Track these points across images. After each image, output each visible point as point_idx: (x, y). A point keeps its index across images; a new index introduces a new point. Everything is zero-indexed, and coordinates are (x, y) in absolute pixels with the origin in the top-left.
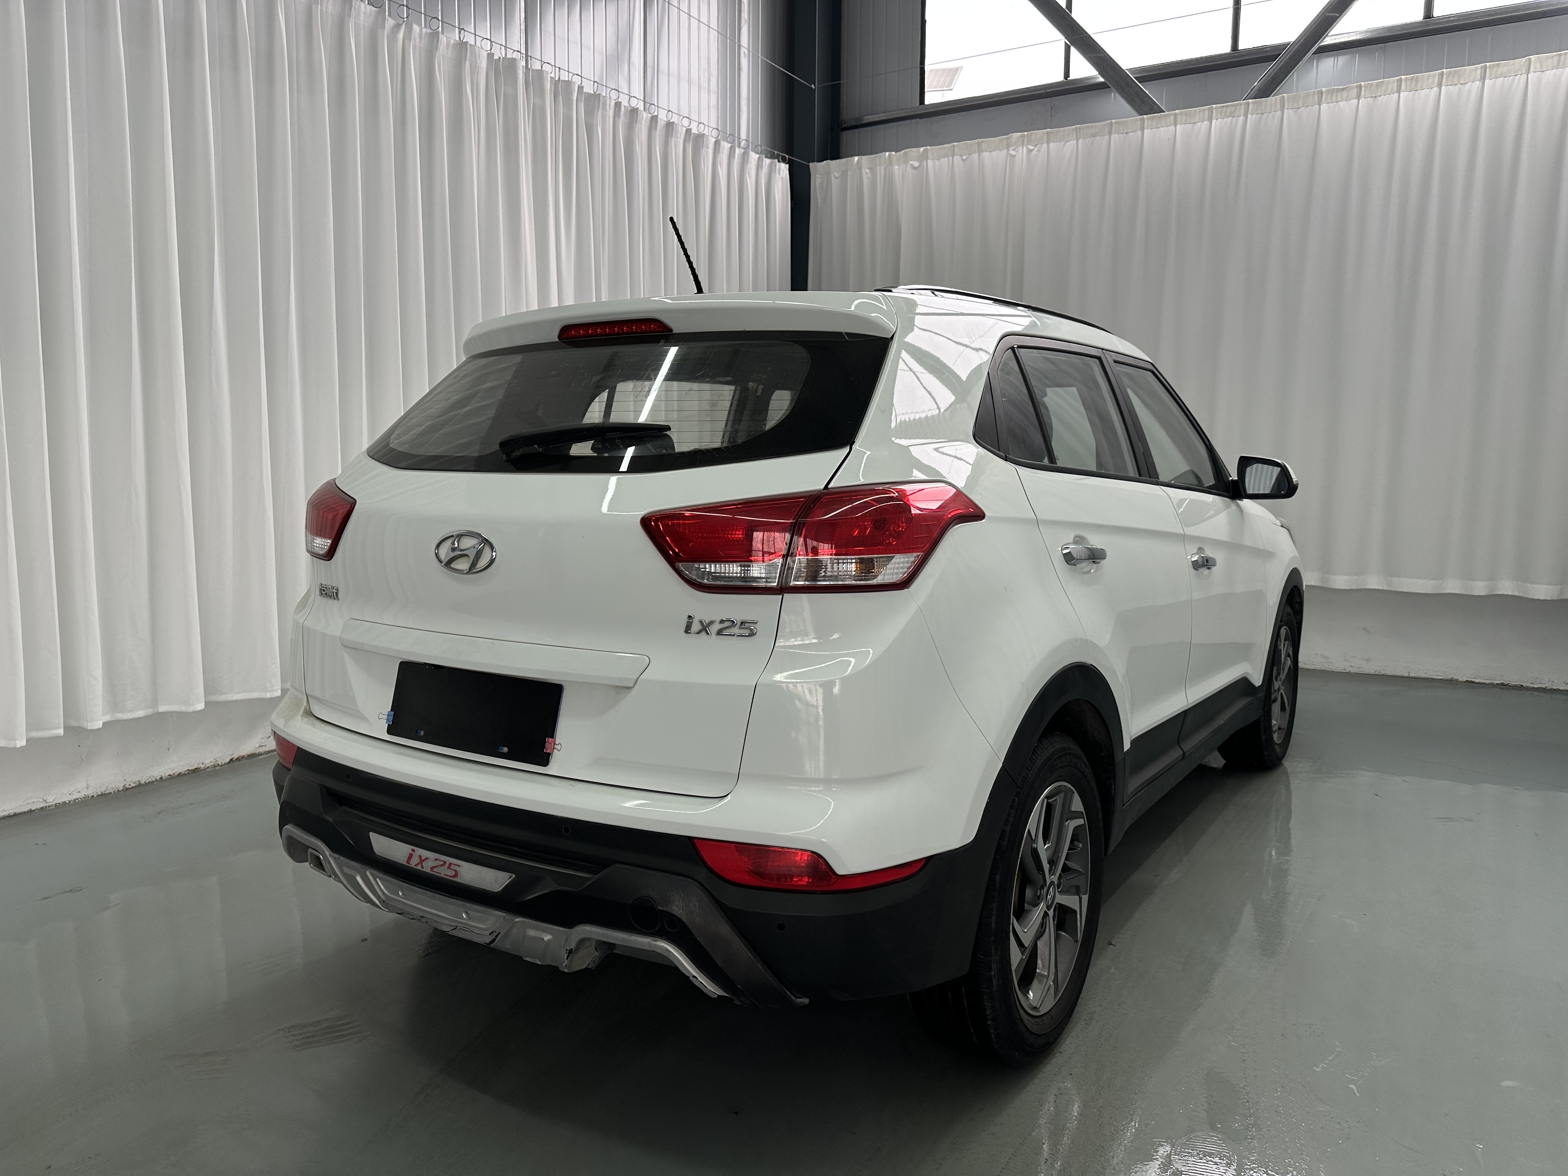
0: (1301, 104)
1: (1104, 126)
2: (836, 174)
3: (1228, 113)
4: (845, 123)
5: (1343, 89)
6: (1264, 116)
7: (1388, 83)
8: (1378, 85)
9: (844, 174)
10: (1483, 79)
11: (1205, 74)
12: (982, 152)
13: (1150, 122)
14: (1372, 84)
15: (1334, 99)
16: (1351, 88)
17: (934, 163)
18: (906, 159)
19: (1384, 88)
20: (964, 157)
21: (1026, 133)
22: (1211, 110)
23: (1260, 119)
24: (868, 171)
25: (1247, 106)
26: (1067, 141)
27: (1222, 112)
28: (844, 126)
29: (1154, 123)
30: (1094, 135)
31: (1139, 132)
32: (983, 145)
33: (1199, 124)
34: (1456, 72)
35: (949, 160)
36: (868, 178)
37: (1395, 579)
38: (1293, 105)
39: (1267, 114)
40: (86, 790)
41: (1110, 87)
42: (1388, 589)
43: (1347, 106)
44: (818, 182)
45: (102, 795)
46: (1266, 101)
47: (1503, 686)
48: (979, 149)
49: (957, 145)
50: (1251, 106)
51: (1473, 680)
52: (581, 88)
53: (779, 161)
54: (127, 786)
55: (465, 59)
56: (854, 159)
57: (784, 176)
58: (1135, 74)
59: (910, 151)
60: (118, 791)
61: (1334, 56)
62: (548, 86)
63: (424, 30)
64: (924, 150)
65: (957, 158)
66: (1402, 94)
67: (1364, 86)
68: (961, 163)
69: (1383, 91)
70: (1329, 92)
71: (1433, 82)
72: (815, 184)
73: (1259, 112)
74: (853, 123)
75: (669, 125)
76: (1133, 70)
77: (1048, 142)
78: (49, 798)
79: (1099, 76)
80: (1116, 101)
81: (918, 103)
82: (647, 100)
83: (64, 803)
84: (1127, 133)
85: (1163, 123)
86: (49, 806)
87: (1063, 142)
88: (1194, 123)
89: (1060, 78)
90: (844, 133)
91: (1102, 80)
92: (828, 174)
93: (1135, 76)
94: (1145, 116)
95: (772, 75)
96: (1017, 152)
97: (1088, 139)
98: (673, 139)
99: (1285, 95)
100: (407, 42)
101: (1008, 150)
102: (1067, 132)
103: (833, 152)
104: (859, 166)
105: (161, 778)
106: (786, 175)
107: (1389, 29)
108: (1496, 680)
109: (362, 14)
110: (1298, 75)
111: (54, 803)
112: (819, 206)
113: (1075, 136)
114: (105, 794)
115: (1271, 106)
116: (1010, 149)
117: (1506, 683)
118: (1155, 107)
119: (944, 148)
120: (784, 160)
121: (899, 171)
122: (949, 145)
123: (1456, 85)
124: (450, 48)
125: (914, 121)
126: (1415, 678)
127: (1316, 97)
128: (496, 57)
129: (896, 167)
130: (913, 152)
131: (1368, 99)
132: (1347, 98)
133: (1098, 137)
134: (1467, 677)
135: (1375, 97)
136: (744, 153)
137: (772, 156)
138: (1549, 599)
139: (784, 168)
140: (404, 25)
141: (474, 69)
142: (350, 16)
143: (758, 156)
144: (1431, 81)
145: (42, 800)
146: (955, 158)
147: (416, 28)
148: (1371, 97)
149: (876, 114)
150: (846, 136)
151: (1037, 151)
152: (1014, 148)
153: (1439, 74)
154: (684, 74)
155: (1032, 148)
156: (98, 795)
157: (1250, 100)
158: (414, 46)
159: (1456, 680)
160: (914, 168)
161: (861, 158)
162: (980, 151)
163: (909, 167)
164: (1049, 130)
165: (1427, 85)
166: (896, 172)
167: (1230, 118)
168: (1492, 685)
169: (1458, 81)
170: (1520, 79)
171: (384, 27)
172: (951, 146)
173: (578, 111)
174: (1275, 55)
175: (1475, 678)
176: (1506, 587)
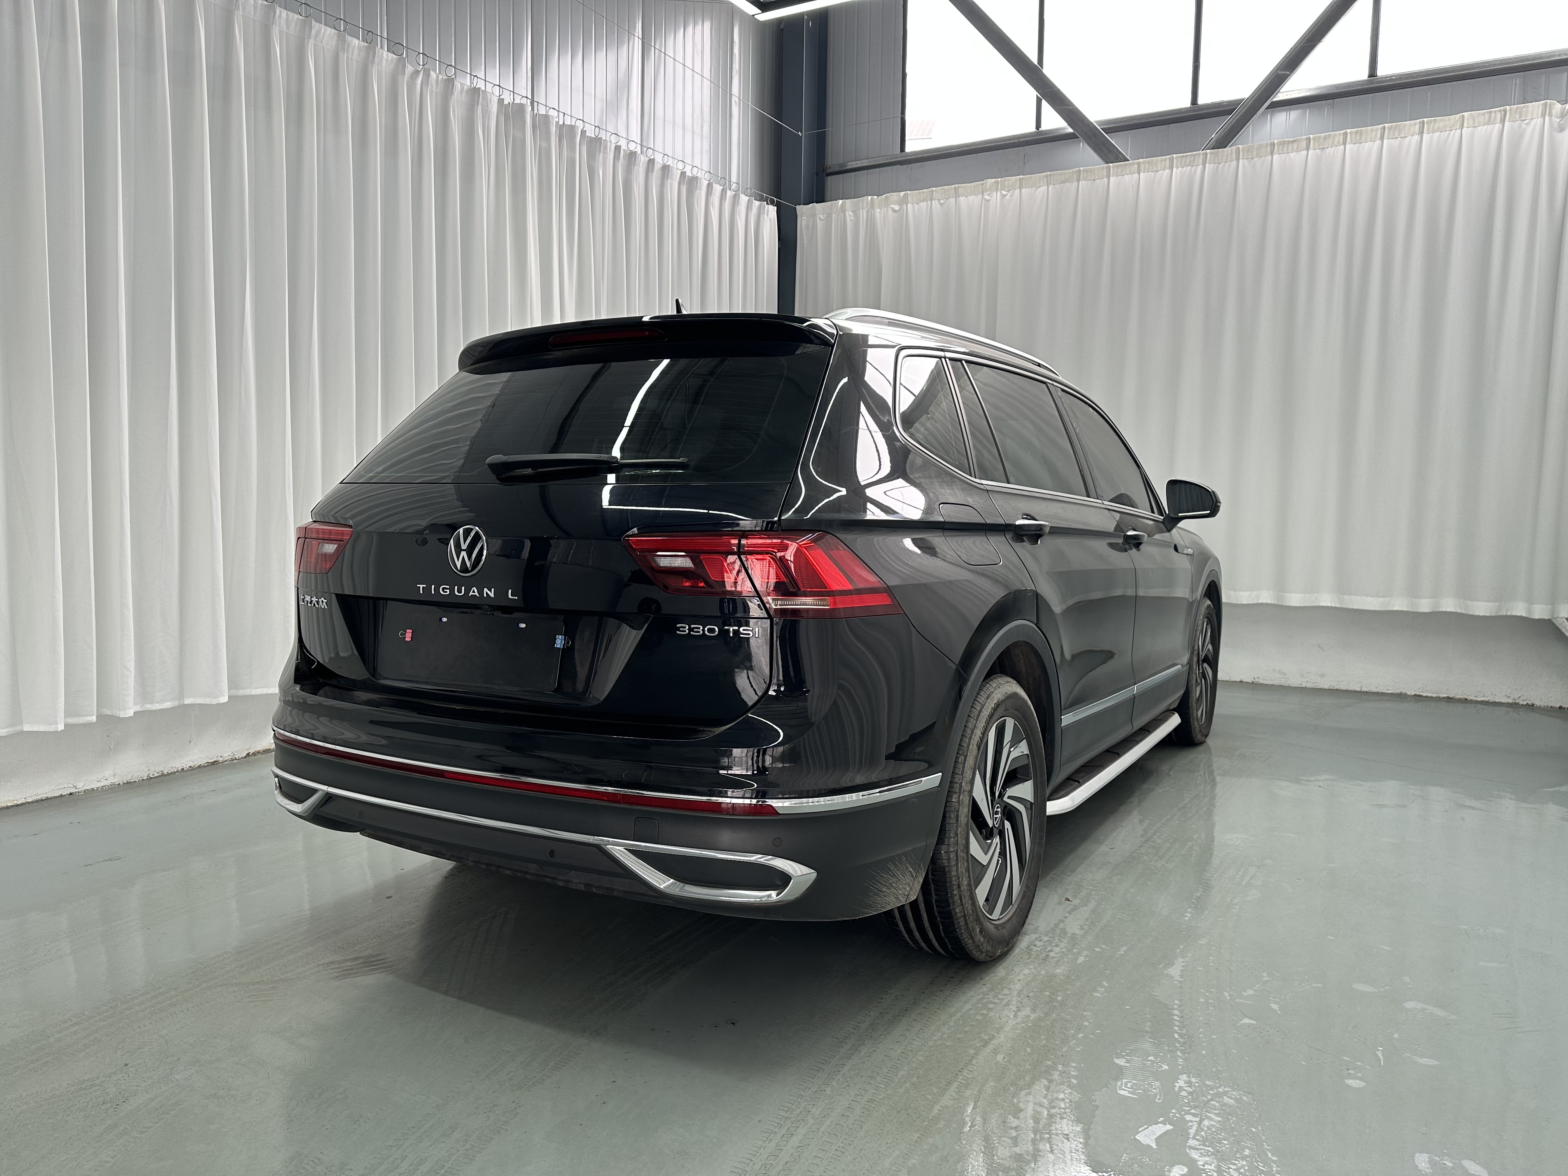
0: (1255, 153)
1: (1072, 173)
2: (821, 216)
3: (1187, 163)
4: (830, 168)
5: (1293, 141)
6: (1221, 165)
7: (1335, 135)
8: (1325, 138)
9: (829, 216)
10: (1421, 133)
11: (1167, 126)
12: (959, 196)
13: (1116, 170)
14: (1320, 137)
15: (1285, 149)
16: (1301, 140)
17: (914, 207)
18: (887, 203)
19: (1331, 141)
20: (942, 202)
21: (999, 179)
22: (1172, 160)
23: (1218, 167)
24: (851, 213)
25: (1205, 156)
26: (1038, 187)
27: (1181, 162)
28: (828, 171)
29: (1119, 171)
30: (1064, 182)
31: (1106, 180)
32: (960, 190)
33: (1160, 172)
34: (1397, 126)
35: (927, 204)
36: (851, 220)
37: (1346, 597)
38: (1248, 156)
39: (1223, 164)
40: (113, 777)
41: (1078, 137)
42: (1340, 606)
43: (1297, 157)
44: (804, 223)
45: (127, 783)
46: (1223, 151)
47: (1449, 699)
48: (955, 194)
49: (935, 191)
50: (1208, 156)
51: (1421, 694)
52: (583, 132)
53: (767, 204)
54: (151, 776)
55: (478, 104)
56: (838, 203)
57: (772, 218)
58: (1102, 125)
59: (891, 195)
60: (143, 780)
61: (1286, 110)
62: (553, 129)
63: (440, 77)
64: (905, 194)
65: (935, 203)
66: (1348, 146)
67: (1313, 139)
68: (938, 205)
69: (1330, 144)
70: (1281, 143)
71: (1376, 135)
72: (801, 226)
73: (1216, 161)
74: (838, 169)
75: (665, 168)
76: (1100, 123)
77: (1021, 188)
78: (78, 784)
79: (1068, 127)
80: (1084, 151)
81: (899, 151)
82: (644, 144)
83: (93, 789)
84: (1094, 180)
85: (1128, 171)
86: (78, 792)
87: (1034, 189)
88: (1157, 171)
89: (1032, 128)
90: (829, 178)
91: (1070, 130)
92: (813, 215)
93: (1102, 127)
94: (1111, 165)
95: (761, 121)
96: (991, 197)
97: (1058, 185)
98: (669, 181)
99: (1240, 146)
100: (424, 88)
101: (983, 196)
102: (1038, 178)
103: (819, 196)
104: (843, 209)
105: (183, 769)
106: (774, 217)
107: (1337, 86)
108: (1442, 693)
109: (384, 62)
110: (1253, 127)
111: (83, 789)
112: (805, 246)
113: (1046, 182)
114: (130, 783)
115: (1227, 156)
116: (985, 194)
117: (1451, 696)
118: (1121, 156)
119: (923, 192)
120: (772, 203)
121: (880, 214)
122: (928, 190)
123: (1397, 138)
124: (464, 93)
125: (895, 167)
126: (1367, 692)
127: (1269, 148)
128: (506, 102)
129: (878, 210)
130: (894, 196)
131: (1317, 150)
132: (1297, 149)
133: (1067, 184)
134: (1415, 691)
135: (1323, 149)
136: (735, 195)
137: (761, 199)
138: (1488, 615)
139: (772, 210)
140: (422, 72)
141: (486, 113)
142: (373, 63)
143: (748, 198)
144: (1374, 134)
145: (72, 786)
146: (933, 202)
147: (433, 75)
148: (1320, 149)
149: (859, 160)
150: (831, 181)
151: (1011, 196)
152: (988, 193)
153: (1382, 128)
154: (679, 121)
155: (1005, 193)
156: (124, 783)
157: (1208, 151)
158: (431, 91)
159: (1405, 694)
160: (894, 211)
161: (845, 202)
162: (957, 196)
163: (890, 210)
164: (1021, 176)
165: (1371, 138)
166: (878, 215)
167: (1190, 167)
168: (1438, 699)
169: (1399, 135)
170: (1454, 134)
171: (404, 74)
172: (930, 191)
173: (581, 153)
174: (1230, 109)
175: (1423, 692)
176: (1449, 605)
